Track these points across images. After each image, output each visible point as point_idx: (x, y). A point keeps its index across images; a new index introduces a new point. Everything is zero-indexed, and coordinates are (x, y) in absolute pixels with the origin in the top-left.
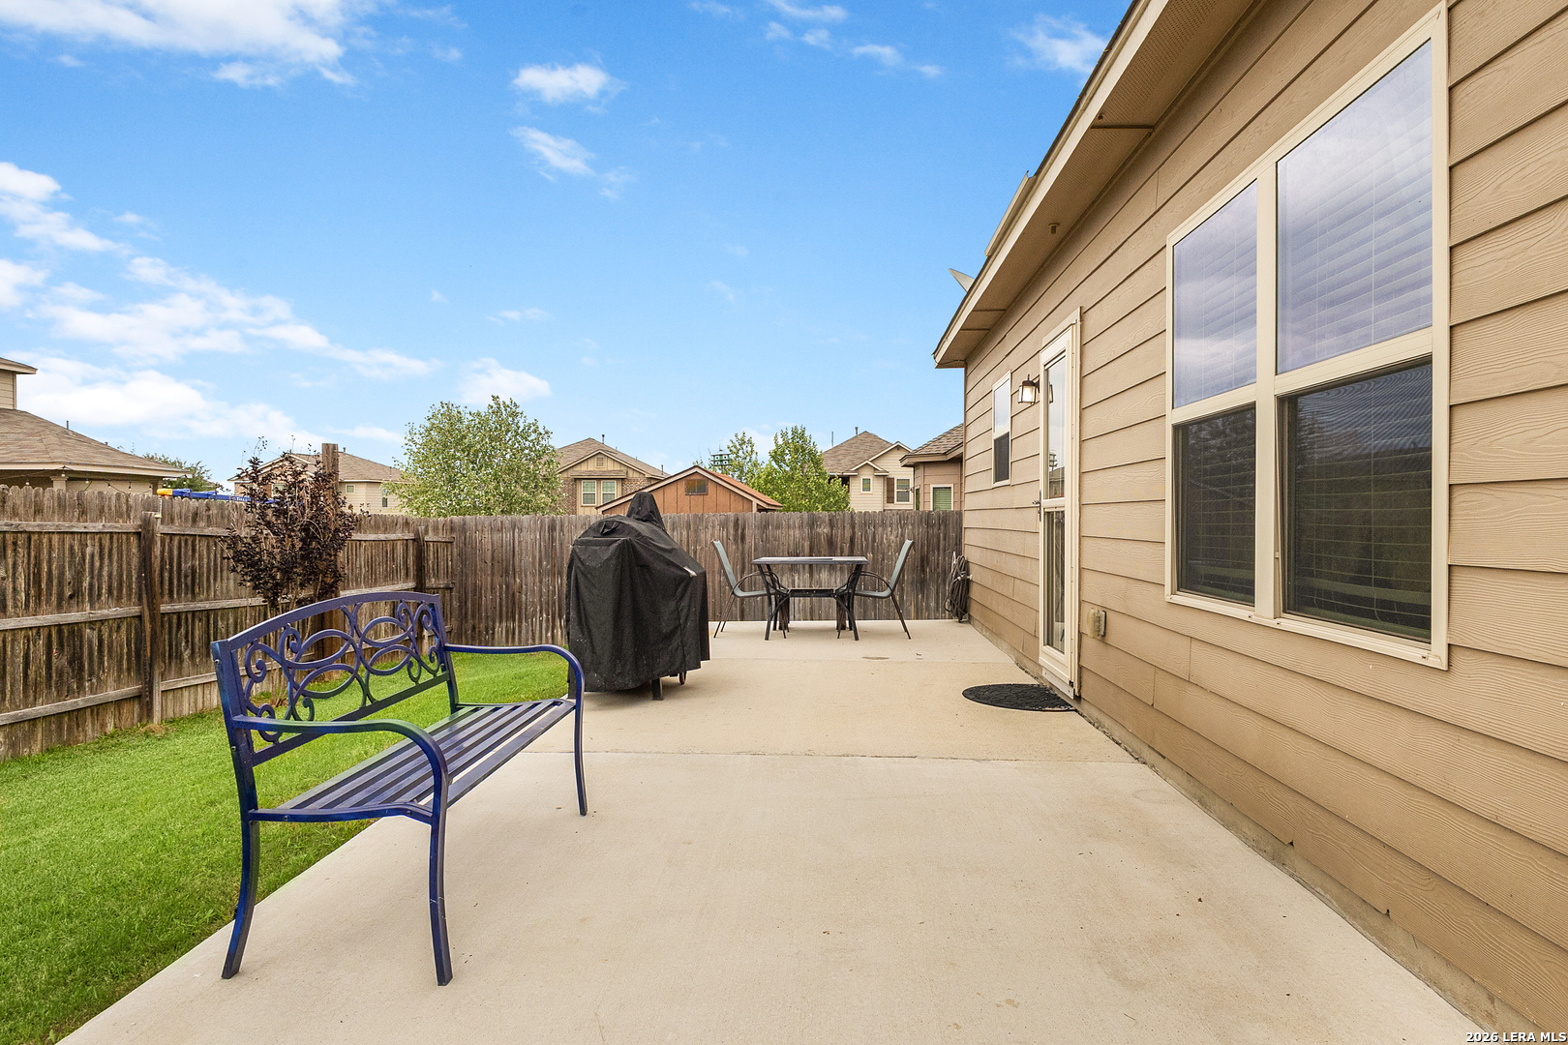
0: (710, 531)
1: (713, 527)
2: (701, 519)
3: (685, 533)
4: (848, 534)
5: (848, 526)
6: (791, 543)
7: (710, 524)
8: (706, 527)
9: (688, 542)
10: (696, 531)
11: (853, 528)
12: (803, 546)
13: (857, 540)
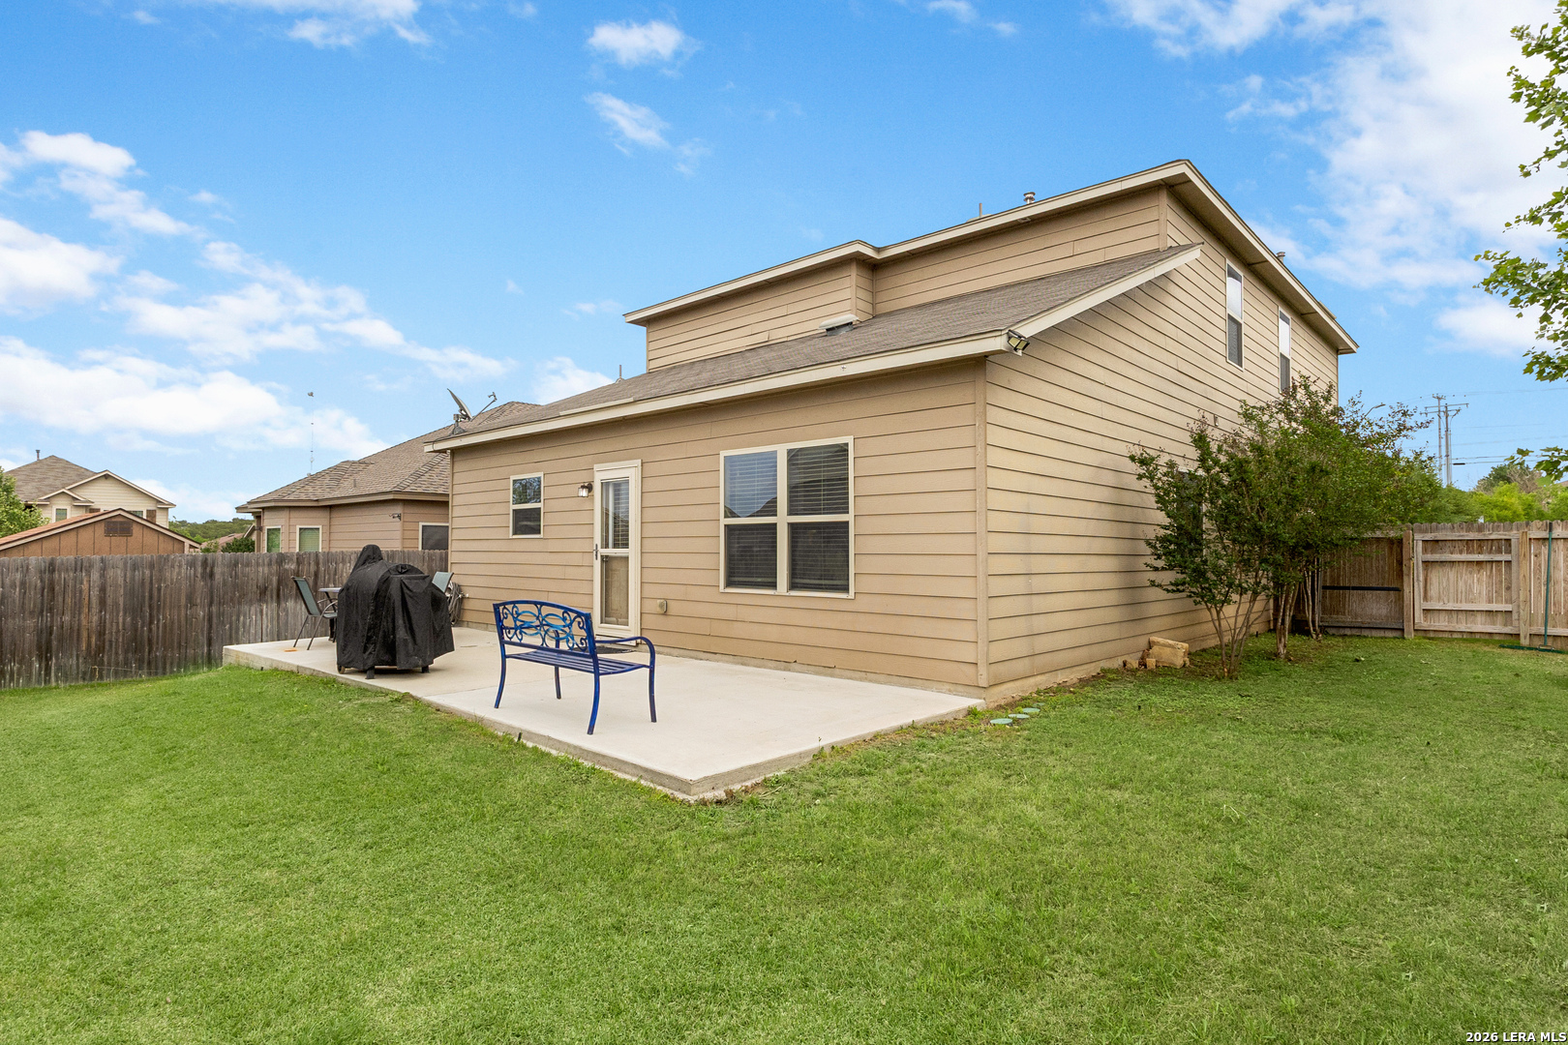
0: (177, 570)
1: (180, 566)
2: (167, 559)
3: (147, 572)
4: (313, 568)
5: (312, 563)
6: (260, 578)
7: (177, 563)
8: (173, 566)
9: (151, 580)
10: (160, 571)
11: (317, 564)
12: (271, 580)
13: (321, 574)
